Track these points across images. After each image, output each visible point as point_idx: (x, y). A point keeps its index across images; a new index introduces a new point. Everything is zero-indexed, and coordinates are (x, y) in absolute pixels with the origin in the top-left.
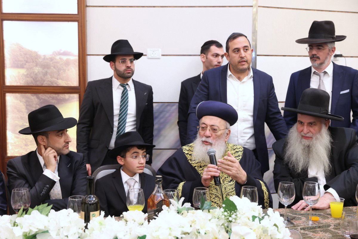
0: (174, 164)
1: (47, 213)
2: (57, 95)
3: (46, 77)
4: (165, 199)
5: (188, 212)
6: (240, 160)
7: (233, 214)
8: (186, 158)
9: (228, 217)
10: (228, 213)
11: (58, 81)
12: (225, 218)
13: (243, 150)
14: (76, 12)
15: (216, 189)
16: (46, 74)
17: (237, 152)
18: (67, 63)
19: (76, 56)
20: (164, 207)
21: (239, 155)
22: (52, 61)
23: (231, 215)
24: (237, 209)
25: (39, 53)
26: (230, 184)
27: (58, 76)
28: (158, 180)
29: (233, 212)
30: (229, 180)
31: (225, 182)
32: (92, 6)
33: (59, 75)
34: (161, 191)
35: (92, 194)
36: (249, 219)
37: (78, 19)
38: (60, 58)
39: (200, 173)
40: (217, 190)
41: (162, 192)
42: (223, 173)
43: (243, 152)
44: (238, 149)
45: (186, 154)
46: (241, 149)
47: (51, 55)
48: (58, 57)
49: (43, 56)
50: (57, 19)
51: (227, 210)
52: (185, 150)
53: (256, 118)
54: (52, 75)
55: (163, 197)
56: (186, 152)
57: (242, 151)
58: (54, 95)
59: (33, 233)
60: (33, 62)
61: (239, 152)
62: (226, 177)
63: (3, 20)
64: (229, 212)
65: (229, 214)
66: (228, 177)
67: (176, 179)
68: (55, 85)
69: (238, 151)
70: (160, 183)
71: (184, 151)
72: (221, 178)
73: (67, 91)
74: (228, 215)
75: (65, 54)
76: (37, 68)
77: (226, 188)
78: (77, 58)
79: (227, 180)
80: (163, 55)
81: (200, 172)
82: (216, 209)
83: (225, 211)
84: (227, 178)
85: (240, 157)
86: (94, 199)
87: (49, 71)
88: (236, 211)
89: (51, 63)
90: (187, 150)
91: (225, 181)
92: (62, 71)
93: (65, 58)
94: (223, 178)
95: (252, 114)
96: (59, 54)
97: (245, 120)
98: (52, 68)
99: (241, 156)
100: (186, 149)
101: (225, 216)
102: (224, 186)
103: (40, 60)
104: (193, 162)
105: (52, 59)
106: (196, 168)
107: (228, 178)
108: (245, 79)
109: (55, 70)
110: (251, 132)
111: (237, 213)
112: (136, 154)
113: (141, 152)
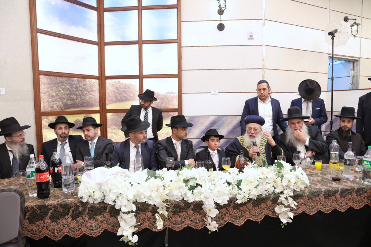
0: (234, 146)
1: (191, 169)
2: (168, 113)
8: (240, 143)
12: (278, 171)
14: (177, 73)
16: (162, 103)
18: (173, 97)
19: (176, 94)
20: (245, 166)
23: (281, 169)
24: (283, 166)
25: (159, 93)
32: (184, 70)
33: (169, 103)
36: (288, 171)
37: (178, 76)
38: (169, 95)
48: (168, 95)
50: (168, 76)
53: (274, 121)
54: (166, 103)
56: (240, 140)
58: (166, 113)
59: (188, 179)
63: (143, 78)
67: (236, 154)
68: (167, 108)
71: (238, 140)
73: (173, 111)
74: (279, 169)
75: (172, 93)
78: (177, 95)
80: (219, 93)
81: (247, 150)
83: (278, 167)
87: (164, 101)
92: (170, 101)
93: (172, 95)
95: (272, 119)
96: (169, 93)
97: (268, 122)
104: (244, 145)
105: (165, 96)
108: (267, 102)
109: (167, 101)
110: (272, 127)
112: (213, 140)
113: (216, 139)
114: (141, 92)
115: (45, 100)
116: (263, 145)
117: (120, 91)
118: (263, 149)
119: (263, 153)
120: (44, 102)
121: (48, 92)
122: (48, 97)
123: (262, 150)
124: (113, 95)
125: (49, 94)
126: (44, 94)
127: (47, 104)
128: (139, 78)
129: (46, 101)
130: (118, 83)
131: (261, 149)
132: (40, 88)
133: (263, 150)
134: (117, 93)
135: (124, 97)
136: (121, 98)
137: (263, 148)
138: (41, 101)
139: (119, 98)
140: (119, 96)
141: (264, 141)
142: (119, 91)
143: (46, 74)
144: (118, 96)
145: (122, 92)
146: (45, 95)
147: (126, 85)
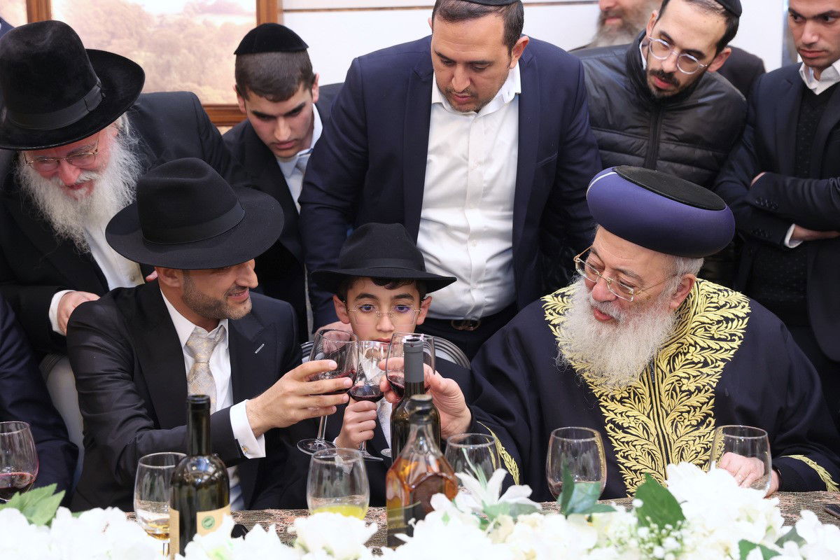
1: (46, 520)
3: (167, 78)
4: (444, 474)
5: (515, 521)
6: (732, 352)
7: (668, 535)
8: (552, 340)
9: (651, 545)
10: (652, 531)
11: (201, 89)
12: (642, 546)
13: (748, 314)
15: (649, 454)
16: (167, 70)
17: (727, 320)
19: (249, 15)
21: (732, 335)
22: (183, 30)
23: (663, 537)
24: (683, 518)
26: (697, 433)
27: (202, 76)
28: (419, 408)
29: (669, 527)
30: (695, 423)
31: (681, 430)
33: (203, 72)
34: (429, 448)
35: (204, 451)
36: (727, 550)
38: (205, 23)
39: (597, 396)
40: (653, 459)
41: (432, 449)
42: (672, 397)
43: (746, 320)
44: (730, 307)
45: (555, 326)
46: (743, 307)
47: (179, 14)
48: (198, 20)
49: (158, 17)
51: (648, 518)
52: (552, 314)
54: (185, 72)
55: (435, 468)
57: (743, 318)
60: (131, 35)
61: (732, 320)
62: (682, 412)
64: (654, 526)
65: (654, 535)
66: (688, 412)
69: (731, 316)
70: (425, 419)
71: (549, 317)
72: (667, 415)
74: (653, 538)
75: (218, 8)
76: (143, 54)
77: (683, 450)
78: (253, 21)
79: (686, 421)
82: (613, 513)
83: (642, 523)
84: (685, 415)
85: (734, 340)
86: (211, 470)
87: (175, 61)
88: (679, 523)
89: (181, 36)
90: (558, 313)
91: (679, 425)
92: (211, 61)
93: (219, 21)
94: (674, 415)
96: (204, 10)
98: (184, 51)
99: (740, 338)
100: (554, 310)
101: (643, 542)
102: (678, 444)
103: (148, 29)
105: (182, 26)
106: (585, 375)
107: (692, 414)
109: (192, 58)
111: (683, 531)
112: (367, 301)
113: (384, 294)
114: (35, 11)
116: (706, 364)
118: (699, 390)
119: (700, 424)
123: (694, 401)
131: (690, 393)
133: (702, 397)
137: (702, 381)
141: (724, 331)
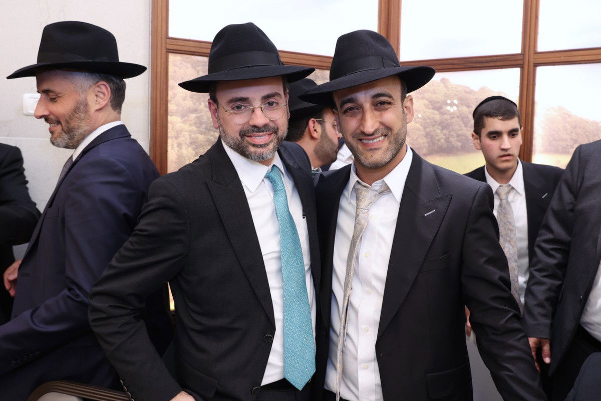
115: (185, 138)
117: (445, 116)
120: (179, 145)
121: (195, 111)
122: (194, 128)
124: (421, 128)
125: (198, 118)
126: (183, 116)
127: (190, 149)
128: (521, 66)
129: (188, 142)
130: (442, 85)
132: (169, 98)
134: (435, 122)
135: (458, 136)
136: (447, 140)
138: (170, 142)
139: (442, 141)
140: (440, 134)
142: (443, 114)
143: (193, 49)
144: (439, 131)
145: (454, 120)
146: (184, 122)
147: (471, 92)
